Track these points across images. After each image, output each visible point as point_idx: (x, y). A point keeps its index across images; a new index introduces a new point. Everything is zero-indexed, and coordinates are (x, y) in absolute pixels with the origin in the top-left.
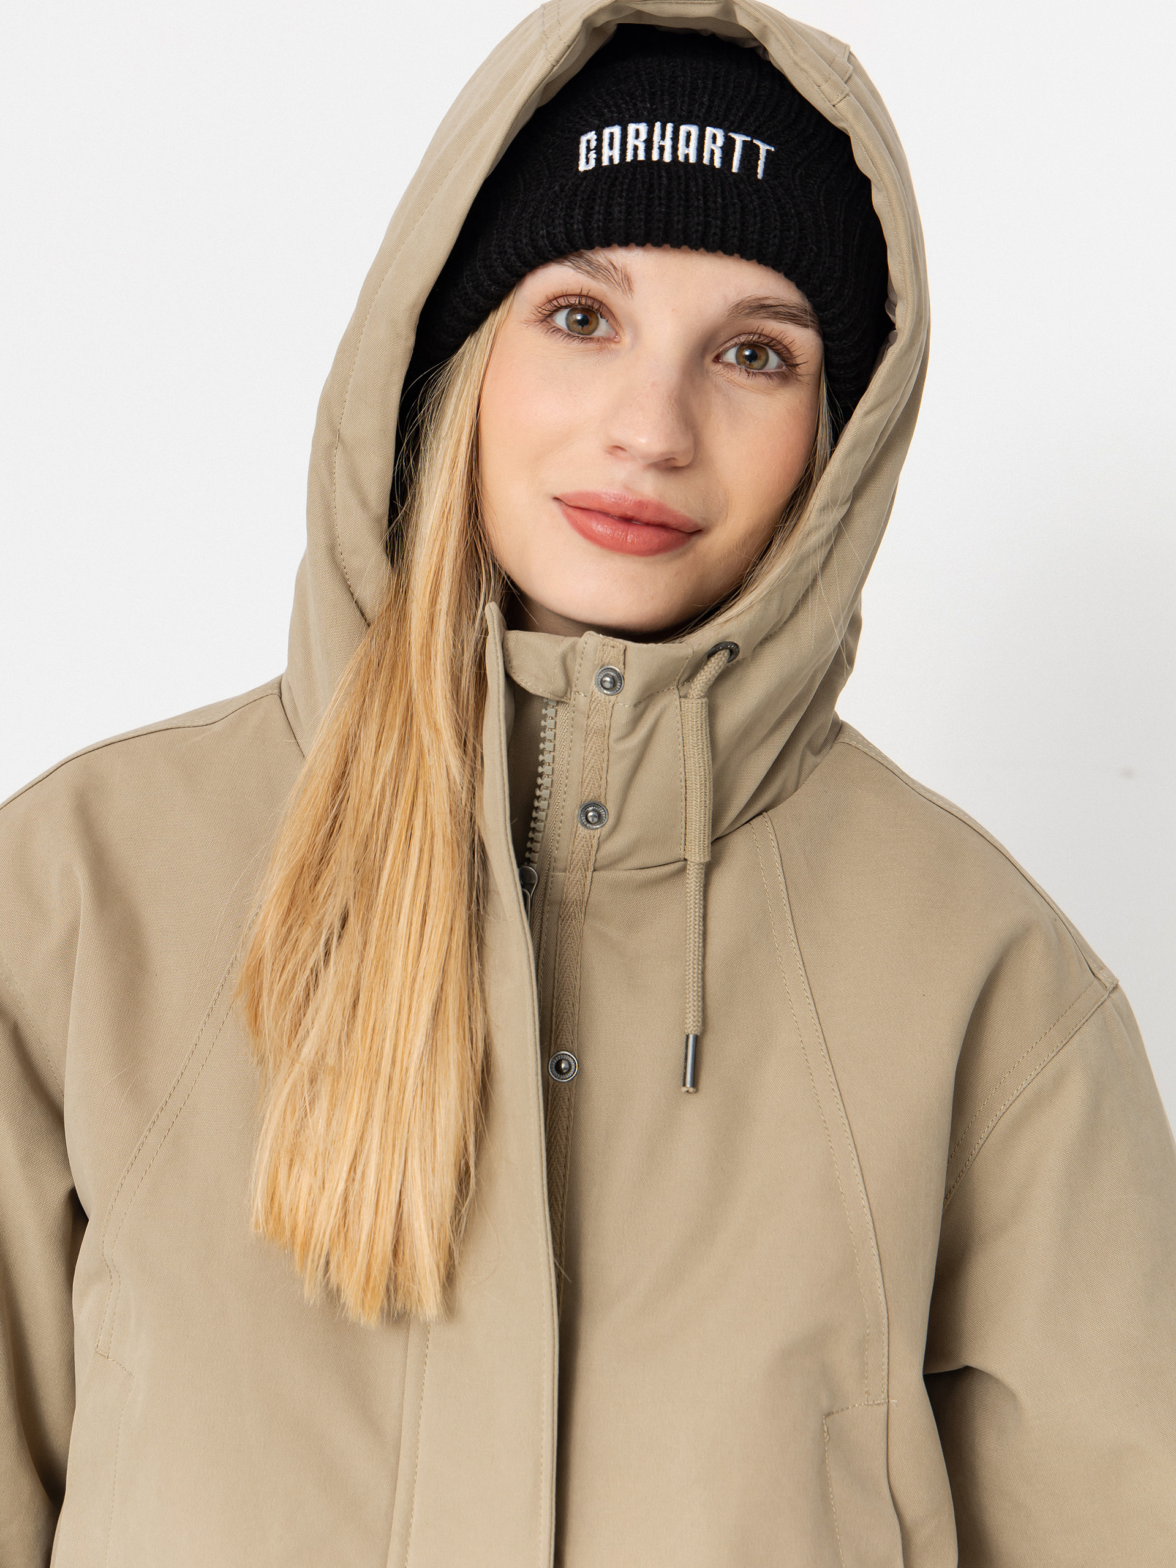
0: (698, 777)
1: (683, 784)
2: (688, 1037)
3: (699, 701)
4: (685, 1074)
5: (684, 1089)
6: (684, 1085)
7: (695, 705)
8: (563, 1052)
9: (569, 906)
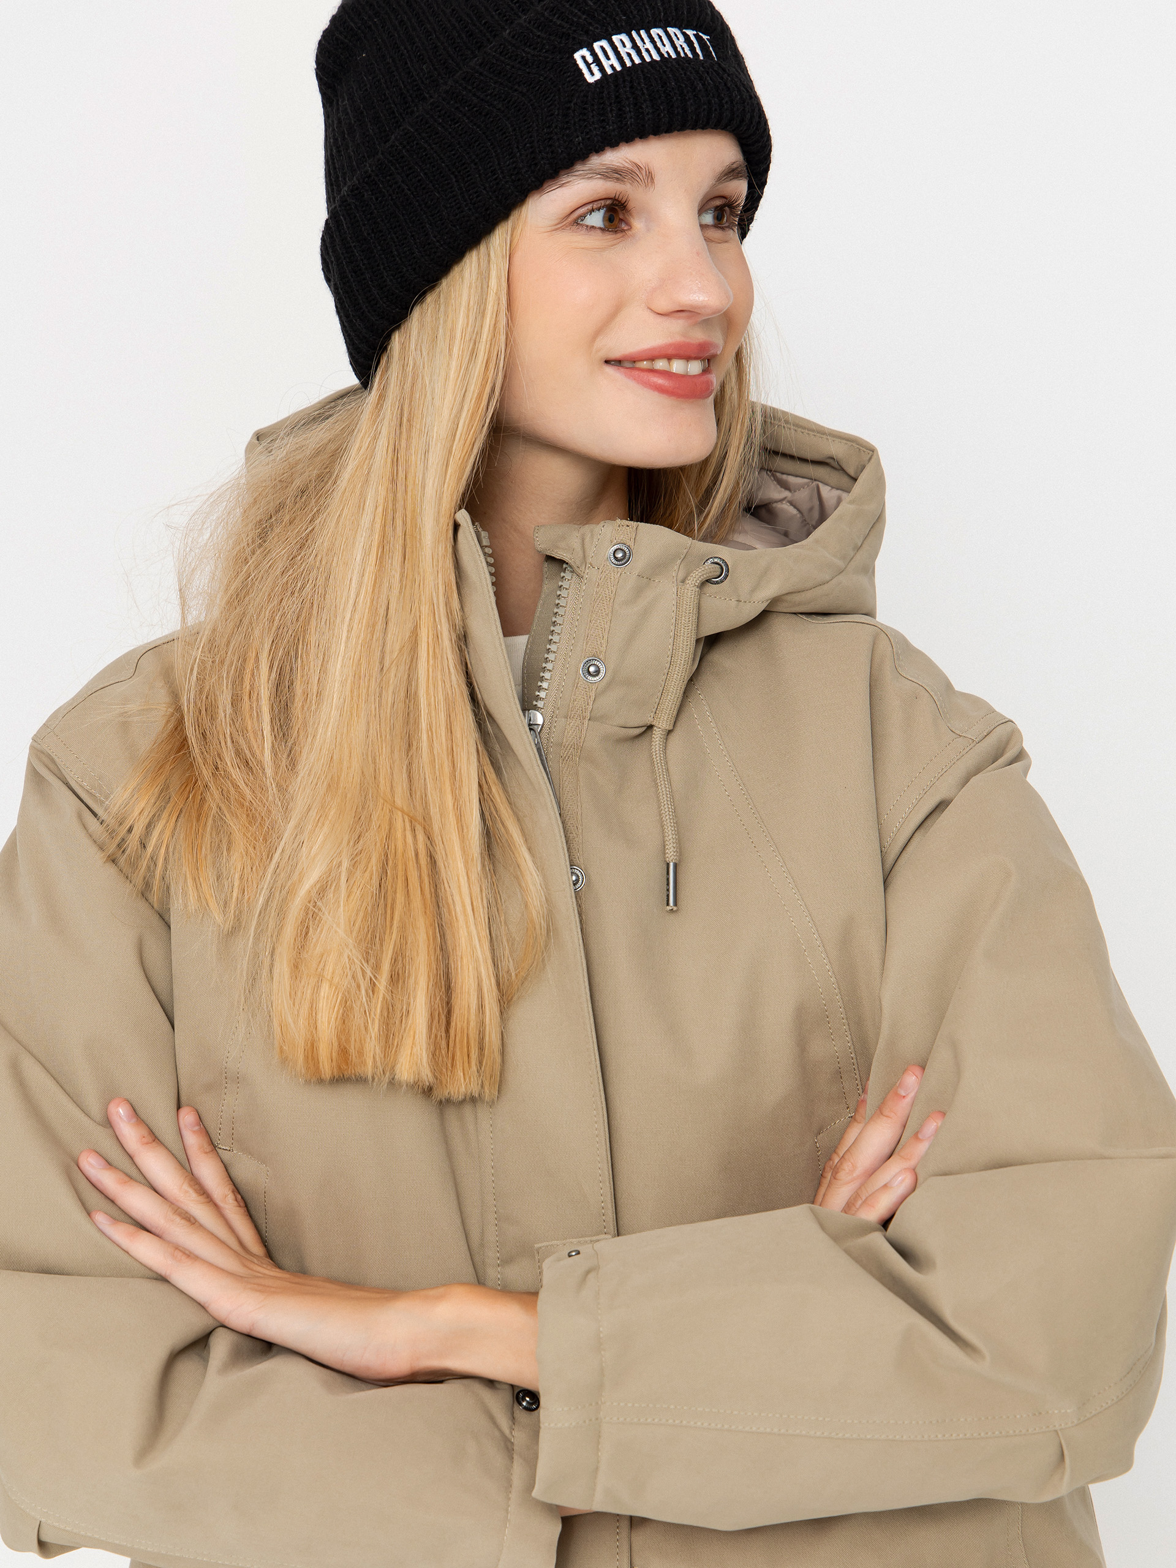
0: (684, 654)
1: (669, 659)
2: (668, 865)
3: (693, 588)
4: (668, 896)
5: (669, 908)
6: (668, 904)
7: (690, 591)
8: (575, 867)
9: (568, 748)
